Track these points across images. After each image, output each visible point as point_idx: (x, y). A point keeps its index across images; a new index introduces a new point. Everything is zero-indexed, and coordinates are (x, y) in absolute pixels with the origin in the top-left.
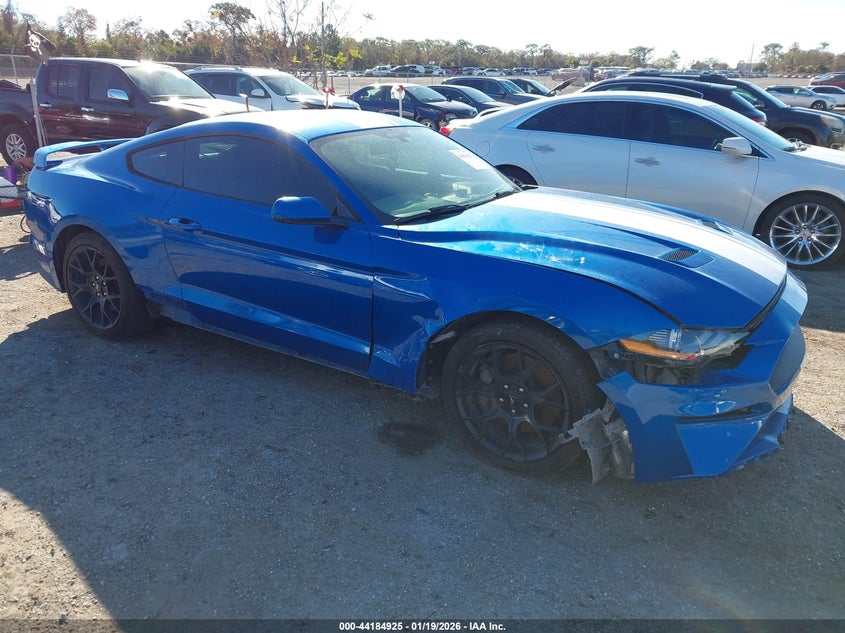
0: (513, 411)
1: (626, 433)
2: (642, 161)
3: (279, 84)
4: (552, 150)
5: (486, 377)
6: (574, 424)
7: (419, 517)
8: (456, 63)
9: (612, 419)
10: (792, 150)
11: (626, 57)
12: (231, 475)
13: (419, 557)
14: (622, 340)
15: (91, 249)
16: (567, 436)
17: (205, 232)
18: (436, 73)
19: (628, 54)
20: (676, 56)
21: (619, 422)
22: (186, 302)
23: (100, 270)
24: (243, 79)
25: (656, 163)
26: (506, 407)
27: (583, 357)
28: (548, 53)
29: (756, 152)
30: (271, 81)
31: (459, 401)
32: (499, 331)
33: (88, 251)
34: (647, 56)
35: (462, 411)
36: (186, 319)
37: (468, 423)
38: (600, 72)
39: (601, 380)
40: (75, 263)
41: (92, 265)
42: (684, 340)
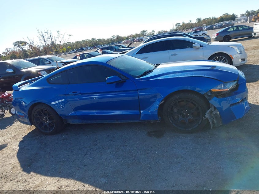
0: (185, 117)
1: (218, 112)
2: (173, 55)
3: (53, 59)
4: (147, 58)
5: (175, 110)
6: (206, 114)
7: (175, 149)
8: (93, 45)
9: (214, 110)
10: (209, 44)
11: (140, 34)
12: (117, 155)
13: (182, 157)
14: (211, 90)
15: (42, 109)
16: (205, 117)
17: (82, 94)
18: (89, 49)
19: (140, 33)
20: (153, 31)
21: (216, 110)
22: (78, 116)
23: (45, 115)
24: (41, 60)
25: (177, 55)
26: (183, 116)
27: (202, 96)
28: (118, 37)
29: (201, 46)
30: (50, 59)
31: (169, 119)
32: (177, 97)
33: (41, 110)
34: (146, 33)
35: (171, 121)
36: (77, 122)
37: (173, 124)
38: (136, 39)
39: (209, 101)
40: (36, 115)
41: (43, 114)
42: (224, 86)
